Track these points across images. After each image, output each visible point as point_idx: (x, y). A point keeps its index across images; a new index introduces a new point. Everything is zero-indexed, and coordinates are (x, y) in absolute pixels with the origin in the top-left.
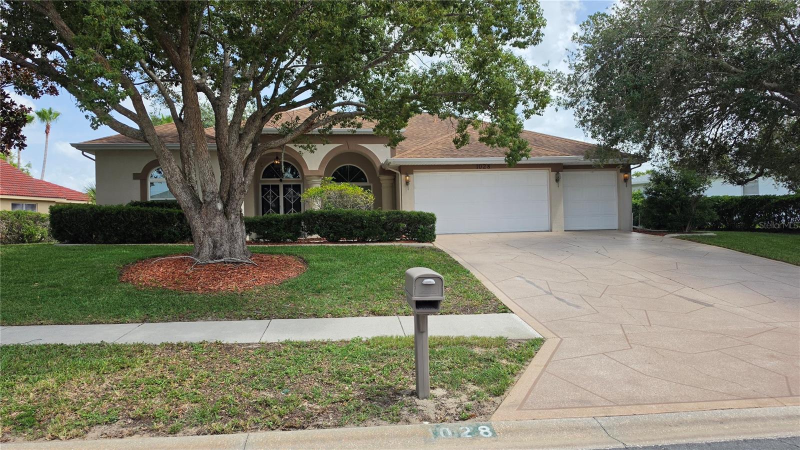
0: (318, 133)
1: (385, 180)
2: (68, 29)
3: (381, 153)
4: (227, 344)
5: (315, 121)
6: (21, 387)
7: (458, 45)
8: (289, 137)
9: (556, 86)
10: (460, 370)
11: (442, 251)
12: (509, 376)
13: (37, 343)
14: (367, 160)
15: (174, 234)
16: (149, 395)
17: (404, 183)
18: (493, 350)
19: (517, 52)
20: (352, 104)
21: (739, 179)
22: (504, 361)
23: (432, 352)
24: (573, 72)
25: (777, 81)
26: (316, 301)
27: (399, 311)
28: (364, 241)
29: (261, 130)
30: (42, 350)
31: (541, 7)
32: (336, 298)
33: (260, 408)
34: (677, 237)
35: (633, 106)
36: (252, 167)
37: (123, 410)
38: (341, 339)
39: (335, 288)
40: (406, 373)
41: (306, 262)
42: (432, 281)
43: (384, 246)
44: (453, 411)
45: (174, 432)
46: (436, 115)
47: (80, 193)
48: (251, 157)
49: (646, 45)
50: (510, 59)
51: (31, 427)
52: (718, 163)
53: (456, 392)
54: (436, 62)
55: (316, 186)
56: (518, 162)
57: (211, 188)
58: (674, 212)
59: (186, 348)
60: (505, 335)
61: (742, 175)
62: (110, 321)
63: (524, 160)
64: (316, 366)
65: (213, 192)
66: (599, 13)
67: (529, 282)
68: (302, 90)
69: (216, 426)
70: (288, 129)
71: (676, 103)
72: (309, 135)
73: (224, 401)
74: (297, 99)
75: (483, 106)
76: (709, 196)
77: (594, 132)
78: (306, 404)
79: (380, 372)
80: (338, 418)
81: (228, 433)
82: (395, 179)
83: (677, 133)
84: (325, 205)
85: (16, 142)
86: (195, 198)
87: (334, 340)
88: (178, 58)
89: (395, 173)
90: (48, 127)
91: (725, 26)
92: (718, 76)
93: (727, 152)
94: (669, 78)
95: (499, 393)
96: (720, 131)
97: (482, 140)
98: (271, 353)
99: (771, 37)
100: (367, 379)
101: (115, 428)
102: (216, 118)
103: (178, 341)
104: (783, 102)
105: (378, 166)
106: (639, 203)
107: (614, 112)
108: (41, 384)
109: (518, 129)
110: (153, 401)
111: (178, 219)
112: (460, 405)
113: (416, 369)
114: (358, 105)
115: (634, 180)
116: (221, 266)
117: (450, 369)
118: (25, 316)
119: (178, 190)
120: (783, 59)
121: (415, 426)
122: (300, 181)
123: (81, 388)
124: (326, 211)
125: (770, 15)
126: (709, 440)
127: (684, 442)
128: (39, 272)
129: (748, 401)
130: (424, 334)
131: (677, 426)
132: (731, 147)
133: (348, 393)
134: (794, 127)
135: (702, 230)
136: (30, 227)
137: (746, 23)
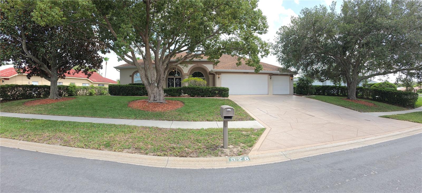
0: (189, 61)
1: (211, 77)
2: (115, 33)
3: (210, 68)
4: (160, 128)
5: (188, 57)
6: (105, 135)
7: (239, 32)
8: (179, 62)
9: (271, 47)
10: (238, 139)
11: (231, 100)
12: (254, 141)
13: (108, 123)
14: (205, 70)
15: (142, 94)
16: (138, 141)
17: (218, 77)
18: (249, 132)
19: (259, 36)
20: (200, 51)
21: (322, 81)
22: (253, 136)
23: (228, 134)
24: (276, 44)
25: (332, 53)
26: (188, 116)
27: (216, 120)
28: (203, 97)
29: (170, 60)
30: (110, 125)
31: (267, 22)
32: (194, 115)
33: (172, 149)
34: (305, 97)
35: (294, 56)
36: (166, 72)
37: (132, 145)
38: (197, 128)
39: (194, 112)
40: (220, 140)
41: (184, 103)
42: (230, 110)
43: (210, 99)
44: (236, 153)
45: (147, 154)
46: (230, 55)
47: (115, 81)
48: (166, 69)
49: (298, 38)
50: (256, 38)
51: (109, 147)
52: (316, 76)
53: (237, 146)
54: (231, 37)
55: (187, 78)
56: (259, 72)
57: (153, 79)
58: (304, 90)
59: (148, 128)
60: (253, 127)
61: (322, 79)
62: (126, 118)
63: (261, 72)
64: (189, 137)
65: (154, 80)
66: (285, 26)
67: (261, 110)
68: (184, 46)
69: (159, 153)
70: (178, 60)
71: (306, 57)
72: (185, 61)
73: (160, 146)
74: (182, 49)
75: (247, 53)
76: (314, 85)
77: (282, 63)
78: (186, 149)
79: (211, 140)
80: (197, 154)
81: (162, 156)
82: (214, 76)
83: (306, 66)
84: (189, 85)
85: (100, 67)
86: (149, 82)
87: (194, 129)
88: (145, 39)
89: (214, 74)
90: (106, 63)
91: (320, 35)
92: (317, 50)
93: (319, 73)
94: (304, 49)
95: (251, 146)
96: (317, 66)
97: (246, 64)
98: (174, 132)
99: (331, 41)
100: (206, 142)
101: (130, 150)
102: (155, 57)
103: (146, 126)
104: (333, 59)
105: (208, 72)
106: (295, 87)
107: (289, 58)
108: (110, 135)
109: (258, 62)
110: (140, 143)
111: (143, 89)
112: (238, 150)
113: (224, 139)
114: (202, 51)
115: (294, 80)
116: (157, 104)
117: (235, 139)
118: (105, 116)
119: (144, 80)
120: (334, 47)
121: (223, 158)
122: (181, 77)
123: (120, 137)
124: (190, 86)
125: (331, 34)
126: (313, 155)
127: (307, 156)
128: (107, 103)
129: (323, 143)
130: (226, 127)
131: (305, 152)
132: (320, 71)
133: (200, 146)
134: (336, 66)
135: (312, 95)
136: (103, 91)
137: (325, 35)
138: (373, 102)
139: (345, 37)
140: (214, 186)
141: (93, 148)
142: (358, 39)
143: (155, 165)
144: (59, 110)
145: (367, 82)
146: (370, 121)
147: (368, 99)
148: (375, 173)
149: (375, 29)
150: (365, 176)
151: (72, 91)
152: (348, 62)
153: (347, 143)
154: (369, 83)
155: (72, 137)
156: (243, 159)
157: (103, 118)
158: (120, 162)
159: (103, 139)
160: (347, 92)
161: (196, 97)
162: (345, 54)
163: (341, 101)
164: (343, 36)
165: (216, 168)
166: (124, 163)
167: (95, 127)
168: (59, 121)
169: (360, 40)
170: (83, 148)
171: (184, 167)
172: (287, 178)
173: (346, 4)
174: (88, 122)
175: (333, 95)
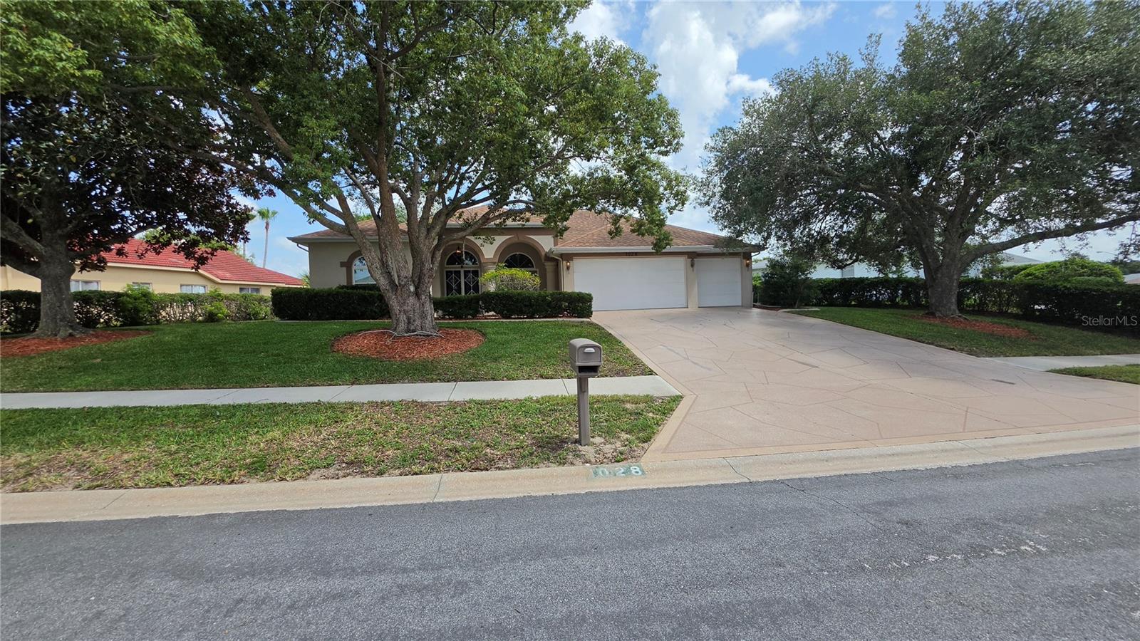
0: (496, 227)
1: (549, 266)
2: (282, 141)
3: (546, 243)
4: (422, 403)
5: (491, 216)
6: (253, 438)
7: (611, 153)
8: (469, 231)
9: (692, 187)
10: (615, 422)
11: (598, 325)
12: (654, 426)
13: (265, 402)
14: (534, 249)
15: (376, 312)
16: (359, 443)
17: (565, 268)
18: (642, 406)
19: (662, 159)
20: (522, 202)
21: (839, 265)
22: (651, 414)
23: (592, 408)
24: (705, 176)
25: (871, 183)
26: (494, 367)
27: (564, 375)
28: (532, 317)
29: (446, 225)
30: (269, 408)
32: (510, 365)
33: (451, 454)
34: (788, 312)
35: (754, 203)
36: (438, 255)
39: (509, 356)
40: (570, 425)
41: (484, 335)
42: (592, 350)
43: (549, 322)
44: (609, 455)
45: (381, 473)
46: (593, 211)
47: (294, 279)
48: (437, 247)
49: (765, 154)
50: (655, 165)
51: (262, 471)
52: (822, 251)
53: (612, 440)
54: (592, 166)
55: (491, 271)
56: (664, 251)
57: (403, 273)
58: (786, 292)
59: (389, 405)
60: (651, 394)
61: (841, 261)
62: (325, 383)
63: (668, 249)
64: (495, 419)
65: (406, 277)
66: (726, 127)
67: (670, 350)
68: (480, 190)
69: (415, 468)
70: (467, 224)
71: (789, 202)
72: (484, 228)
73: (421, 448)
74: (477, 197)
75: (633, 203)
76: (814, 278)
77: (723, 226)
78: (488, 450)
79: (549, 424)
80: (515, 462)
81: (425, 474)
82: (557, 265)
83: (789, 226)
84: (499, 287)
85: (241, 236)
86: (392, 282)
88: (376, 164)
89: (558, 260)
90: (267, 224)
91: (829, 138)
92: (823, 179)
93: (829, 242)
94: (783, 181)
95: (647, 440)
96: (824, 225)
97: (633, 231)
98: (458, 409)
99: (867, 148)
100: (538, 430)
101: (332, 471)
102: (408, 216)
103: (382, 400)
104: (876, 201)
105: (543, 254)
106: (758, 285)
107: (739, 209)
108: (270, 435)
109: (662, 223)
110: (363, 448)
111: (378, 299)
112: (615, 450)
113: (579, 421)
114: (527, 204)
115: (754, 266)
116: (415, 338)
117: (606, 421)
118: (254, 381)
119: (378, 276)
120: (876, 165)
121: (579, 468)
122: (478, 267)
123: (302, 438)
124: (500, 292)
125: (866, 128)
126: (818, 475)
127: (797, 476)
128: (264, 344)
129: (848, 443)
130: (585, 393)
131: (791, 464)
132: (833, 238)
133: (523, 441)
134: (884, 222)
135: (809, 305)
136: (255, 307)
137: (846, 136)
138: (1023, 324)
139: (912, 133)
140: (554, 537)
141: (207, 481)
142: (961, 132)
143: (406, 499)
144: (77, 373)
145: (999, 263)
146: (1013, 384)
147: (1002, 314)
148: (1039, 551)
149: (1026, 94)
150: (1000, 555)
151: (137, 310)
152: (925, 206)
153: (926, 446)
154: (1006, 265)
155: (126, 457)
156: (627, 472)
157: (250, 387)
158: (297, 509)
159: (243, 451)
160: (926, 296)
161: (514, 318)
162: (915, 183)
163: (906, 323)
164: (908, 132)
165: (560, 493)
166: (309, 508)
167: (218, 417)
168: (76, 410)
169: (970, 136)
170: (169, 484)
171: (481, 494)
172: (739, 526)
173: (916, 34)
174: (193, 404)
175: (878, 305)
